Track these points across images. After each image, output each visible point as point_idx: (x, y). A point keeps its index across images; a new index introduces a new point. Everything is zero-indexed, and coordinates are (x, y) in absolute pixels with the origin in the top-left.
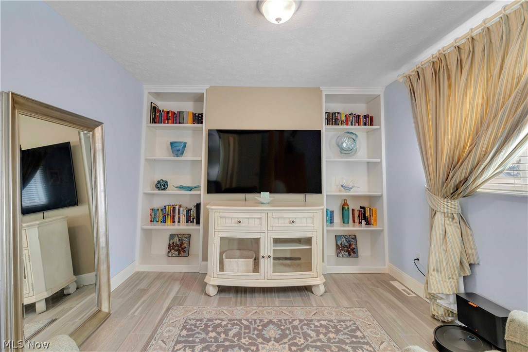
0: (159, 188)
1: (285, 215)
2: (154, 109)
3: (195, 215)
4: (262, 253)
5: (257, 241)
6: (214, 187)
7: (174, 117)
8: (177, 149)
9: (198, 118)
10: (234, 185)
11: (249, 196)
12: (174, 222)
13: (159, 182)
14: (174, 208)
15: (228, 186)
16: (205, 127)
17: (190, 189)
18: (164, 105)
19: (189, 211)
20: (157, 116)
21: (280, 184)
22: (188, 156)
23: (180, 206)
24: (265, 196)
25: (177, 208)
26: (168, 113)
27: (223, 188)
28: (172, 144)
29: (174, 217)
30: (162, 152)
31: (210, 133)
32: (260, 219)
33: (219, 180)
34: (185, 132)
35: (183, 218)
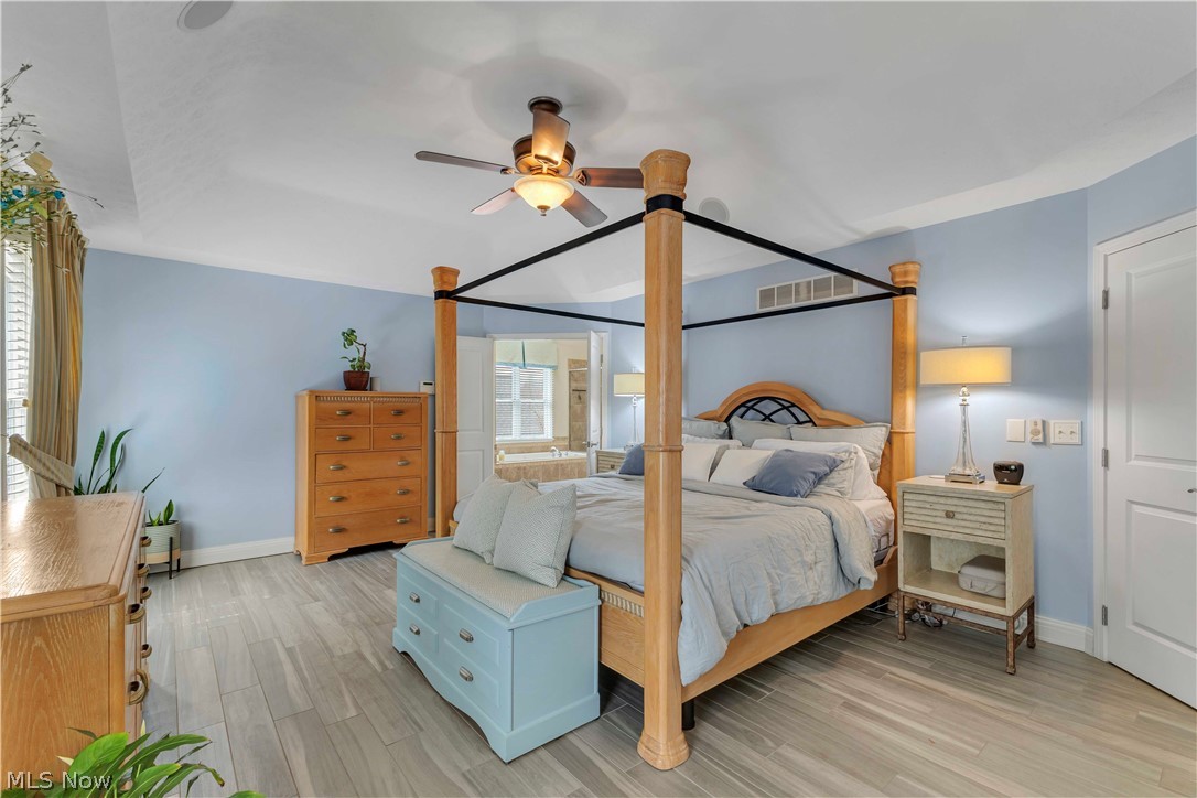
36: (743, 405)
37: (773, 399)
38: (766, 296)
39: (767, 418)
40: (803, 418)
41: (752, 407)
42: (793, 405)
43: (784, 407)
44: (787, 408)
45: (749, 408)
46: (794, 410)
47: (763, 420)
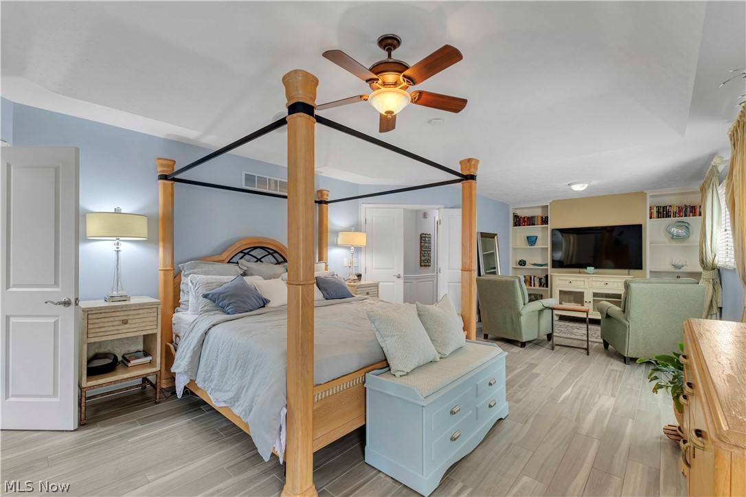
0: (521, 265)
1: (601, 280)
2: (516, 217)
3: (545, 282)
4: (585, 300)
5: (582, 294)
6: (557, 264)
7: (530, 221)
8: (531, 241)
9: (545, 221)
10: (573, 262)
11: (581, 270)
12: (531, 286)
13: (520, 261)
14: (531, 277)
15: (569, 263)
16: (550, 226)
17: (542, 265)
18: (522, 214)
19: (540, 279)
20: (518, 221)
21: (610, 263)
22: (539, 245)
23: (535, 277)
24: (590, 269)
25: (532, 277)
26: (524, 218)
27: (565, 264)
28: (528, 237)
29: (531, 282)
30: (522, 243)
31: (553, 230)
32: (584, 281)
33: (562, 259)
34: (535, 231)
35: (537, 283)
36: (241, 252)
37: (263, 248)
38: (250, 178)
39: (259, 260)
40: (280, 259)
41: (248, 253)
42: (275, 252)
43: (270, 254)
44: (272, 254)
45: (245, 254)
46: (275, 255)
47: (256, 262)
